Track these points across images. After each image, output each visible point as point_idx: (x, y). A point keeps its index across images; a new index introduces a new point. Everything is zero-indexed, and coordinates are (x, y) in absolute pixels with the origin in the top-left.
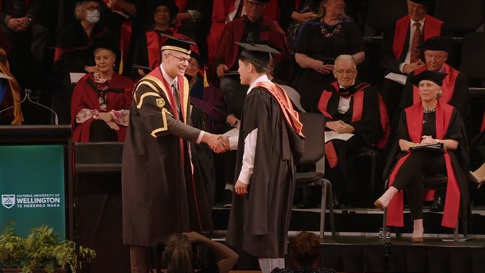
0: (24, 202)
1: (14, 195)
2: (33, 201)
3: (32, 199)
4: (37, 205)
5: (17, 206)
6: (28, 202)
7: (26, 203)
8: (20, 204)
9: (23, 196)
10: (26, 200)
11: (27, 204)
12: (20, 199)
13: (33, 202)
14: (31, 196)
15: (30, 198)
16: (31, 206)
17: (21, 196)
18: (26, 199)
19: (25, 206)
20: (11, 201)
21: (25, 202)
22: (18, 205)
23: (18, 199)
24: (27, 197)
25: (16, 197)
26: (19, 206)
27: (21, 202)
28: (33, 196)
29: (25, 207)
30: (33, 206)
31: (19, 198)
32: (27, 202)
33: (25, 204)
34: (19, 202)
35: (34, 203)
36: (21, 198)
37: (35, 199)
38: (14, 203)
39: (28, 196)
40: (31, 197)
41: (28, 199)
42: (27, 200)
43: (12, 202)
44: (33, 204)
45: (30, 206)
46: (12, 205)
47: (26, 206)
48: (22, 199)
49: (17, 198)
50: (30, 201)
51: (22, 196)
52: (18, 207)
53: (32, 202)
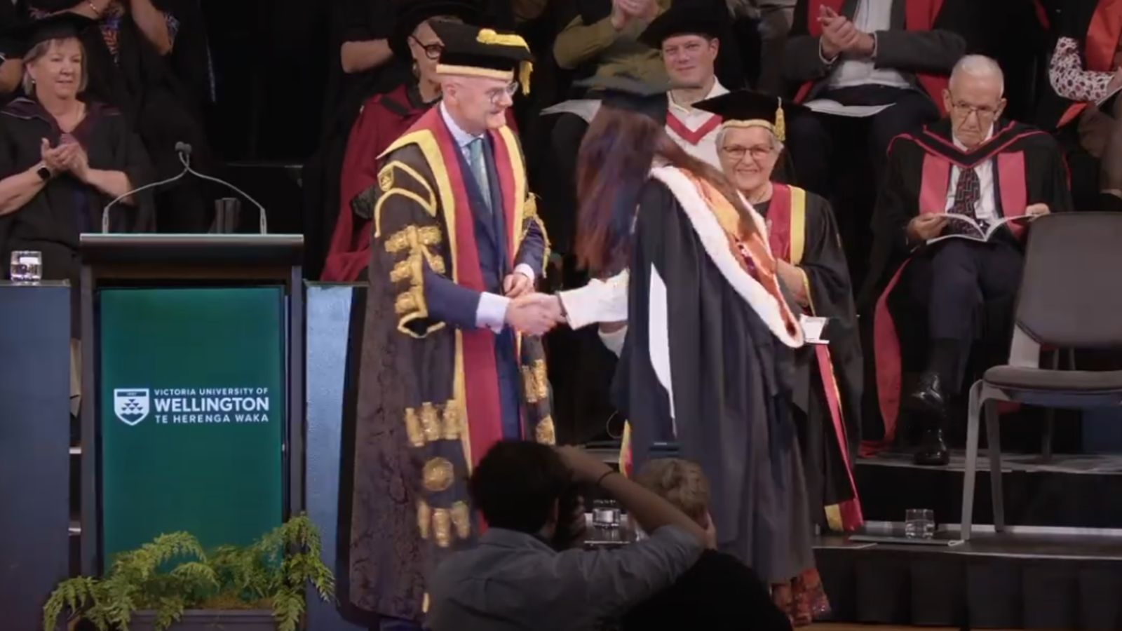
0: (174, 410)
1: (147, 391)
2: (199, 405)
3: (194, 401)
4: (207, 417)
5: (155, 419)
6: (185, 409)
7: (179, 410)
8: (163, 413)
9: (172, 394)
10: (177, 402)
11: (182, 413)
12: (162, 400)
13: (198, 410)
14: (193, 392)
15: (189, 398)
16: (192, 418)
17: (165, 392)
18: (179, 400)
19: (175, 419)
20: (139, 406)
21: (177, 407)
22: (158, 417)
23: (156, 401)
24: (181, 396)
25: (152, 397)
26: (161, 419)
27: (166, 409)
28: (197, 392)
29: (177, 421)
30: (197, 419)
31: (160, 397)
32: (181, 407)
33: (177, 414)
34: (159, 409)
35: (200, 413)
36: (165, 398)
37: (203, 400)
38: (145, 412)
39: (183, 392)
40: (193, 396)
41: (185, 401)
42: (181, 402)
43: (140, 409)
44: (196, 414)
45: (188, 419)
46: (140, 415)
47: (179, 419)
48: (169, 400)
49: (156, 397)
50: (189, 405)
51: (170, 392)
52: (158, 421)
53: (195, 409)
